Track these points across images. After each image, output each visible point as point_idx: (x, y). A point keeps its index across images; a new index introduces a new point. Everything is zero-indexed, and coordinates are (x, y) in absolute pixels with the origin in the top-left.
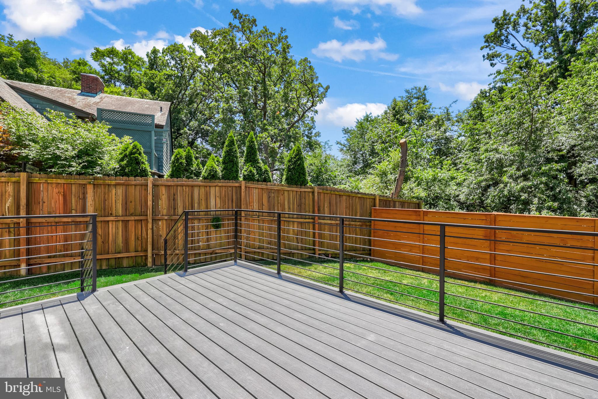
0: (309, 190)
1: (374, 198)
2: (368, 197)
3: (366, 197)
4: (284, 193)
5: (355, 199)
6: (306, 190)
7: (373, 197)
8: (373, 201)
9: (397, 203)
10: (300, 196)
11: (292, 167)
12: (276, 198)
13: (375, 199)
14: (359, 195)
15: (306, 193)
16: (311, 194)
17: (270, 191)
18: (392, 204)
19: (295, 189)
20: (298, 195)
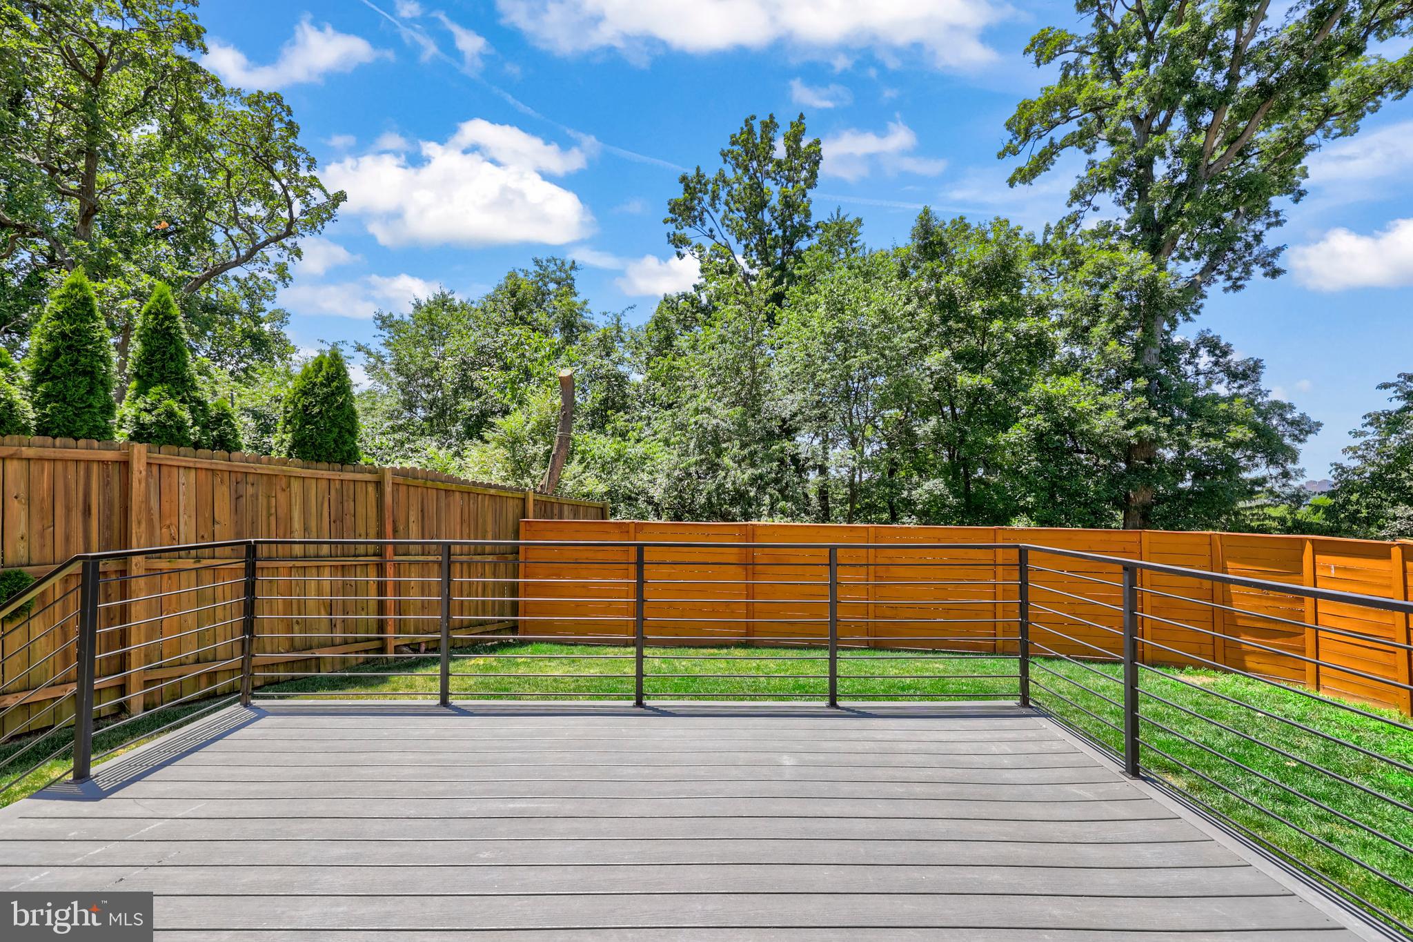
0: (368, 477)
1: (523, 496)
2: (510, 495)
3: (506, 494)
4: (289, 486)
5: (483, 501)
6: (359, 476)
7: (520, 495)
8: (520, 503)
9: (566, 507)
10: (341, 492)
11: (316, 410)
12: (262, 501)
13: (524, 500)
14: (492, 491)
15: (358, 486)
16: (371, 489)
17: (240, 478)
18: (556, 511)
19: (326, 474)
20: (333, 492)
